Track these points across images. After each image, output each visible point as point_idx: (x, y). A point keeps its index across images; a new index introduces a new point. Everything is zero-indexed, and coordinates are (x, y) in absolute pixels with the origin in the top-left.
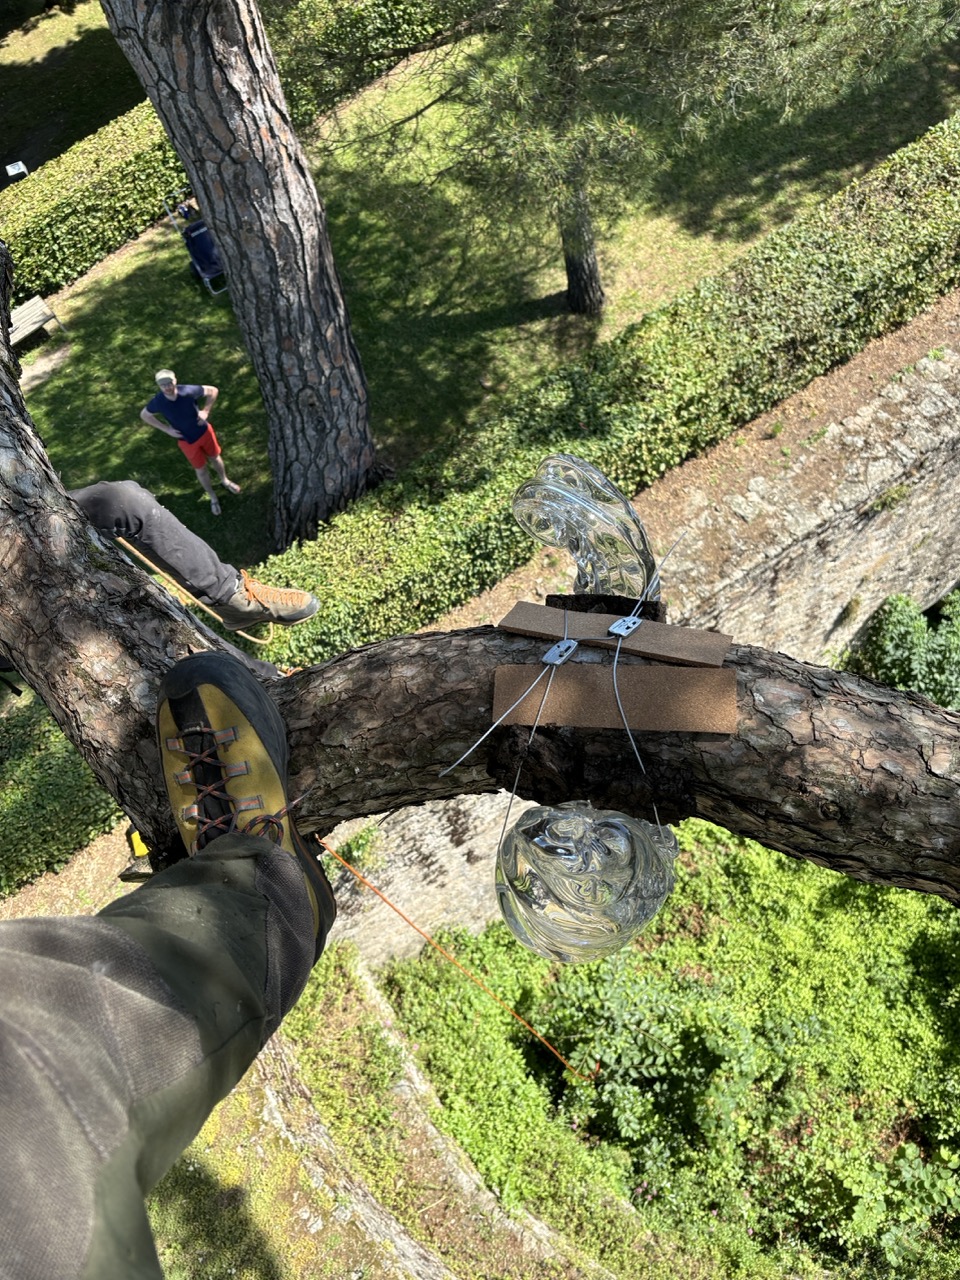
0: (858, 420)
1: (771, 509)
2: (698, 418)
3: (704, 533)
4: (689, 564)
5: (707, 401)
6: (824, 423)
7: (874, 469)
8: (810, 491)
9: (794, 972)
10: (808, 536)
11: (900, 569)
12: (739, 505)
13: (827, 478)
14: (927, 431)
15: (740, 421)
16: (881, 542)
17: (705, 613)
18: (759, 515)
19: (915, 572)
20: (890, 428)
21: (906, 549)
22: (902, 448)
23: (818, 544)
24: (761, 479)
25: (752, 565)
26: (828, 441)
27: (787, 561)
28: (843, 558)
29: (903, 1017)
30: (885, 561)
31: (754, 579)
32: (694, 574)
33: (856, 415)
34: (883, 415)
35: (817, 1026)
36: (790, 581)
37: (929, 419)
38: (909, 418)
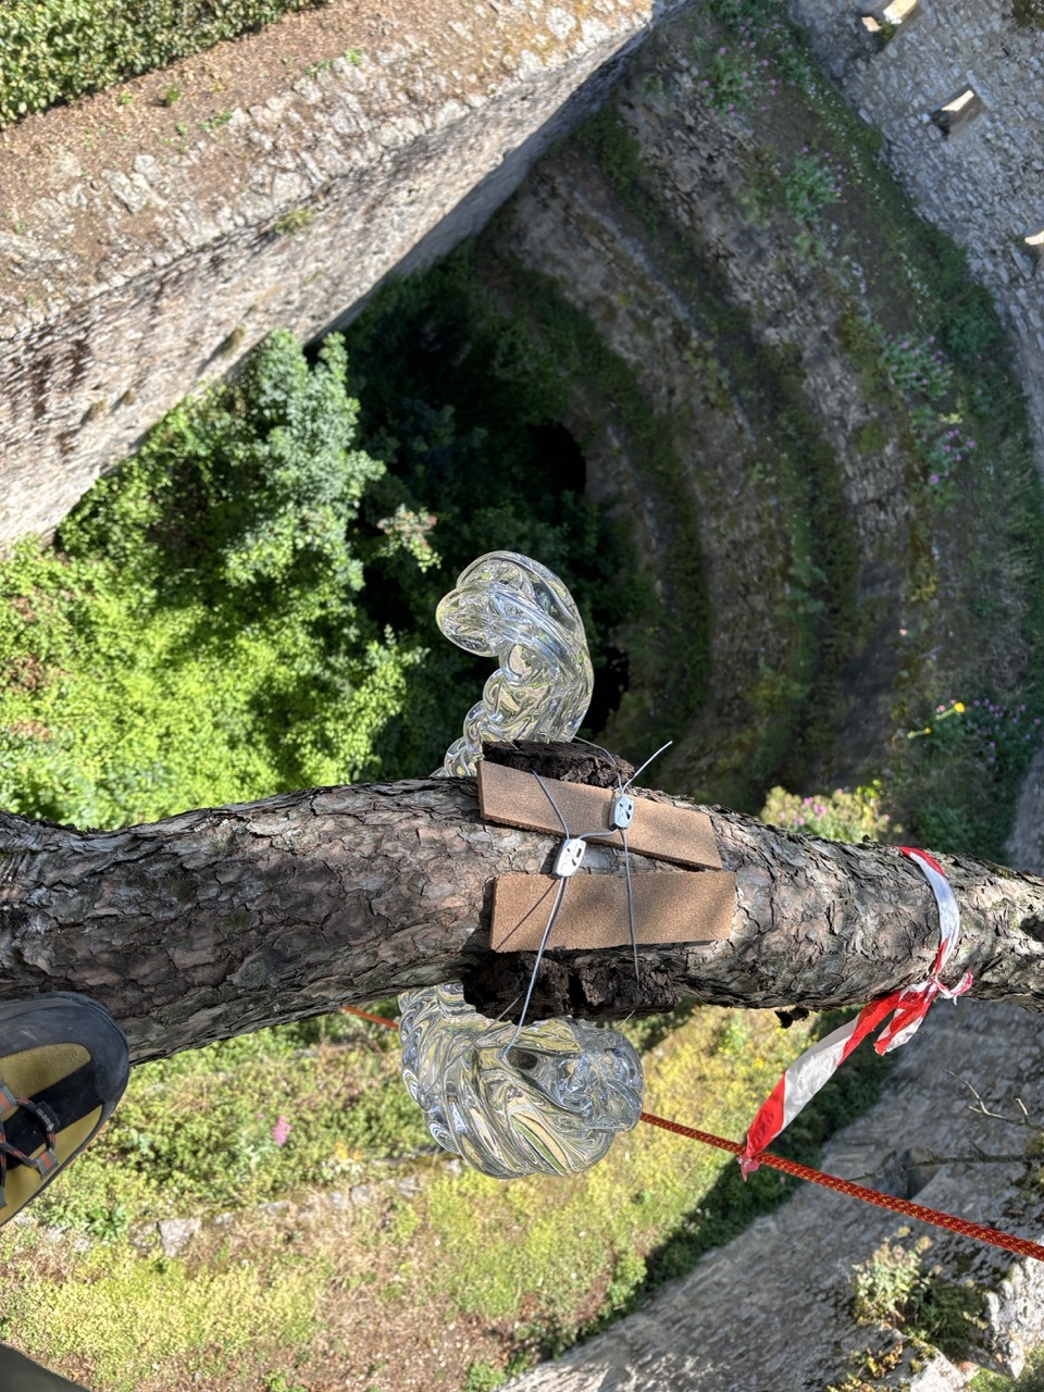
0: (267, 113)
1: (162, 203)
2: (76, 51)
3: (76, 214)
4: (55, 254)
5: (90, 32)
6: (229, 104)
7: (282, 182)
8: (209, 190)
9: (140, 722)
10: (202, 249)
11: (289, 303)
12: (123, 188)
13: (229, 180)
14: (339, 152)
15: (128, 72)
16: (275, 270)
17: (74, 323)
18: (146, 208)
19: (301, 308)
20: (300, 135)
21: (298, 281)
22: (312, 165)
23: (212, 260)
24: (150, 158)
25: (136, 272)
26: (232, 131)
27: (175, 274)
28: (235, 280)
29: (244, 756)
30: (276, 291)
31: (137, 289)
32: (62, 268)
33: (265, 106)
34: (295, 116)
35: (161, 772)
36: (176, 298)
37: (341, 137)
38: (321, 129)
